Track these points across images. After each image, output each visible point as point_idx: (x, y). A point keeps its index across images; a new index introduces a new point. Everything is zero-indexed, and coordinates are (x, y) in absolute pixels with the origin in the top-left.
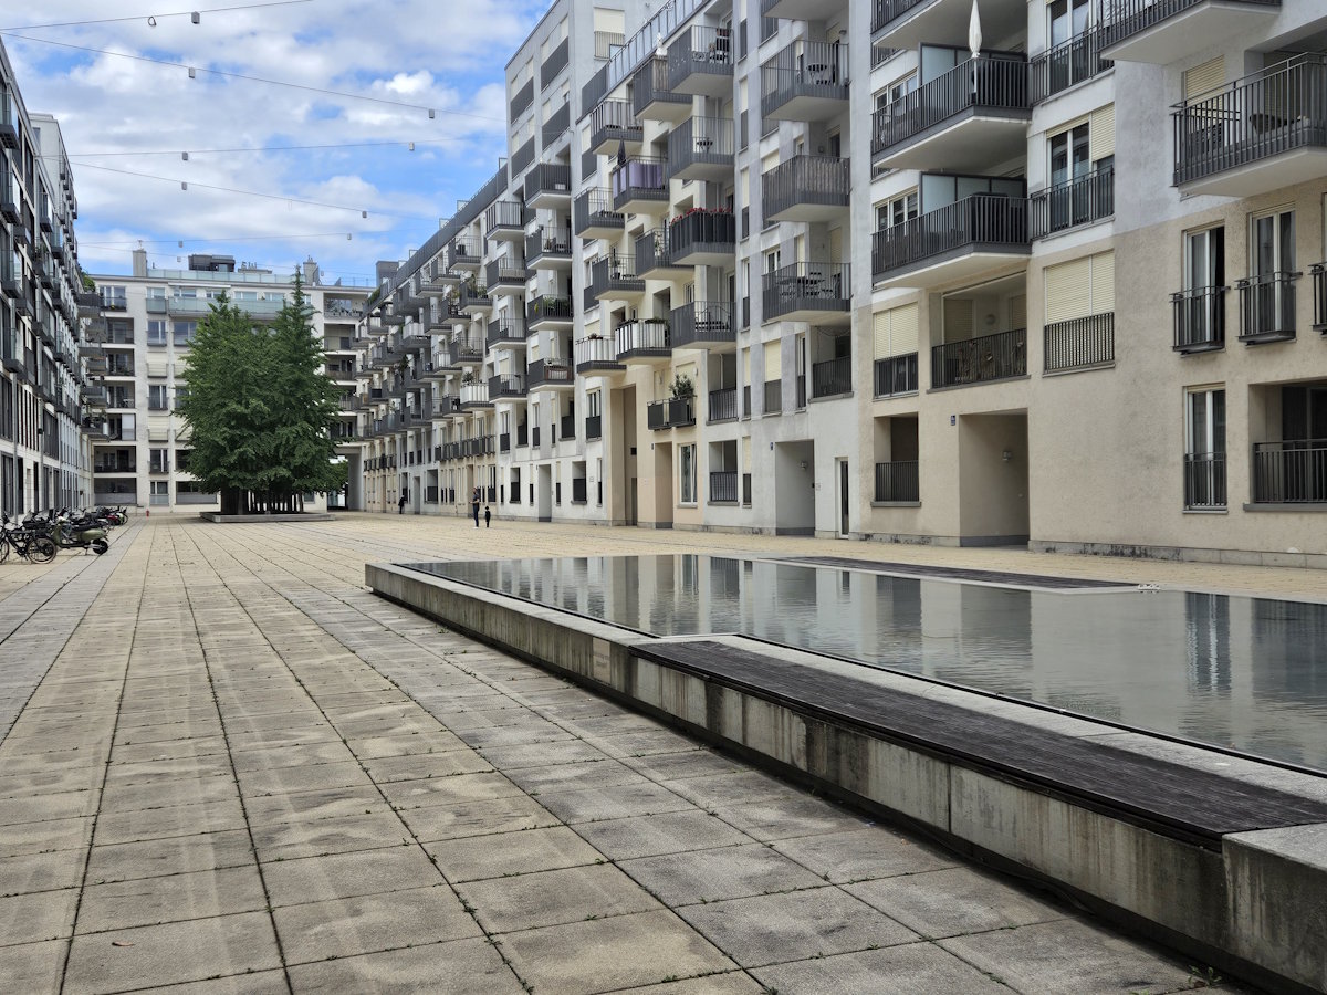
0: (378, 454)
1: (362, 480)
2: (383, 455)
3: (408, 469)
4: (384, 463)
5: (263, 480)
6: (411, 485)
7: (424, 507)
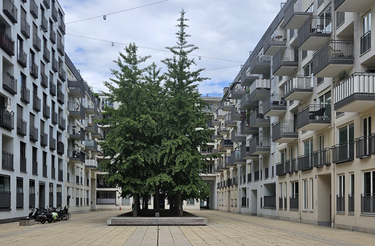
0: (225, 178)
1: (216, 193)
2: (229, 179)
3: (246, 185)
4: (229, 183)
5: (150, 186)
6: (249, 195)
7: (260, 211)
